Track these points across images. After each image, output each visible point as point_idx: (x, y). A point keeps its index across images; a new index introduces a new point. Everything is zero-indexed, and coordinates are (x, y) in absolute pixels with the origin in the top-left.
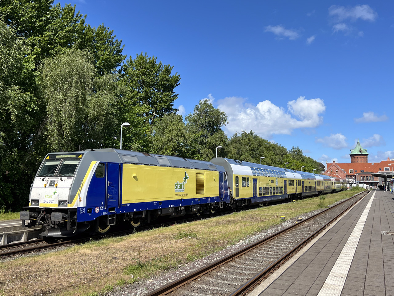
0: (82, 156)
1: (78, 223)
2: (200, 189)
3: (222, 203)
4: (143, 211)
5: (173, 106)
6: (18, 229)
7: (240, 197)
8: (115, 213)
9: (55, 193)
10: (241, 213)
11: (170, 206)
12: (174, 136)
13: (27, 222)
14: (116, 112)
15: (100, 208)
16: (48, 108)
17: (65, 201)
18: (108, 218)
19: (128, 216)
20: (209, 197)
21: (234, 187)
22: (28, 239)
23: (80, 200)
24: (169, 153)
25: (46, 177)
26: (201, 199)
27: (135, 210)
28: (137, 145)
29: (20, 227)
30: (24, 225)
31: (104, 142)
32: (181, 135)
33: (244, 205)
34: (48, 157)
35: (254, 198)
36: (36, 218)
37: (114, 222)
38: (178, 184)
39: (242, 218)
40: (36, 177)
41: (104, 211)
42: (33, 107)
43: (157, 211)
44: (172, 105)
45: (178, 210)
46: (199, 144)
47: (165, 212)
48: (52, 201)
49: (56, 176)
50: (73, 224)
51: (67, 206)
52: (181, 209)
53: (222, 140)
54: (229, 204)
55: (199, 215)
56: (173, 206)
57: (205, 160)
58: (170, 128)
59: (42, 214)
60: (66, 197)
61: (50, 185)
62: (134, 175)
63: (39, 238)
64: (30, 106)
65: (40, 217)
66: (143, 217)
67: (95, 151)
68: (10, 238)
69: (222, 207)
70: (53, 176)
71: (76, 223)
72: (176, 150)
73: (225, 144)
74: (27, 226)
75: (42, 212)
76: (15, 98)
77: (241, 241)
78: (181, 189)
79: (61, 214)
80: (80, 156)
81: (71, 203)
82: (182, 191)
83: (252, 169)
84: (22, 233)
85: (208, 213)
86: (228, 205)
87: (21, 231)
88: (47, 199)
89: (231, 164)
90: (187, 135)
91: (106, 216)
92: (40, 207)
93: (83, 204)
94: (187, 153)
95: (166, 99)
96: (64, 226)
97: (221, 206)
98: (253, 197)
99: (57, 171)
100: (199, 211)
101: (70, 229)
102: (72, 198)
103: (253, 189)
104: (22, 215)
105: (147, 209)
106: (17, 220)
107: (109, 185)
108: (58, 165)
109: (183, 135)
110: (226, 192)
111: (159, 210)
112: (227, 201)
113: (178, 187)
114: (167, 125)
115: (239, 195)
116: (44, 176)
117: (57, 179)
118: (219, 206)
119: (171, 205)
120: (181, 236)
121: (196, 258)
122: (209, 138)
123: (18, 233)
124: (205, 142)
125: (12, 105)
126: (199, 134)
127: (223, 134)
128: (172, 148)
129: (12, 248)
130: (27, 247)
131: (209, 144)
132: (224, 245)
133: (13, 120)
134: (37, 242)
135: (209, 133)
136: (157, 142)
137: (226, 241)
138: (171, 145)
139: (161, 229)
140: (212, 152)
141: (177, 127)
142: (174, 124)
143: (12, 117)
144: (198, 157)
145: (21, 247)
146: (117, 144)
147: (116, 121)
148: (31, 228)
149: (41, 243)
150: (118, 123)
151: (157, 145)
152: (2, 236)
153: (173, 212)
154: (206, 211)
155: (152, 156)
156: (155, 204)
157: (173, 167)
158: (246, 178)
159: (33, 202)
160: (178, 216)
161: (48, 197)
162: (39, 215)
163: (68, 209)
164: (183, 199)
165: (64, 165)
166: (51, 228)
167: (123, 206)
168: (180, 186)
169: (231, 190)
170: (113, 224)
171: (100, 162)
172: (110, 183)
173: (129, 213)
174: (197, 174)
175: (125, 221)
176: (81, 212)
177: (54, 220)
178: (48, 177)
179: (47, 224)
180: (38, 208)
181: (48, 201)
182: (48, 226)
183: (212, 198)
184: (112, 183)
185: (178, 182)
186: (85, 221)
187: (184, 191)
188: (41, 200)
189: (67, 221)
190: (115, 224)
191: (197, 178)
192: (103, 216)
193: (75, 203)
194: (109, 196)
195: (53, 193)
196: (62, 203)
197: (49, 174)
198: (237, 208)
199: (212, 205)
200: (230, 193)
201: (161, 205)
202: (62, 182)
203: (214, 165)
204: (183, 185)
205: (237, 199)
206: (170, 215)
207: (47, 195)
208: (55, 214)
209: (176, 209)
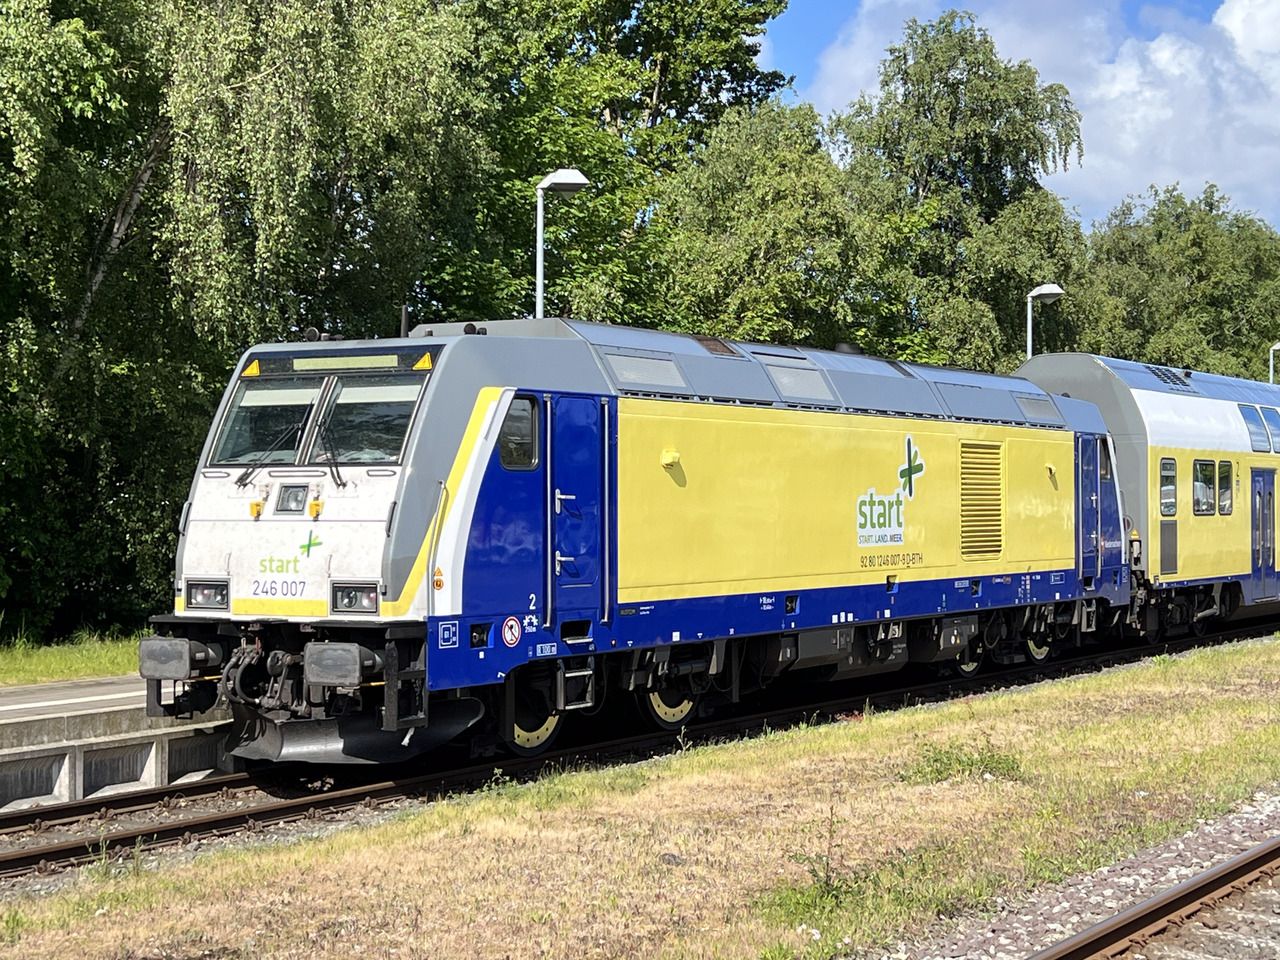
0: (434, 360)
1: (432, 696)
3: (1089, 604)
4: (711, 643)
5: (756, 53)
6: (124, 727)
7: (1188, 571)
8: (592, 648)
9: (309, 546)
11: (835, 619)
12: (788, 230)
13: (169, 692)
14: (482, 110)
15: (522, 623)
16: (176, 101)
17: (368, 588)
18: (559, 674)
19: (646, 667)
20: (1025, 575)
21: (1154, 515)
22: (172, 777)
23: (438, 585)
24: (760, 332)
25: (255, 466)
26: (986, 581)
27: (676, 636)
28: (599, 290)
29: (134, 717)
30: (157, 707)
31: (429, 277)
32: (826, 228)
33: (1204, 618)
34: (255, 364)
35: (1259, 578)
36: (216, 670)
37: (588, 696)
38: (872, 503)
39: (1211, 684)
40: (200, 468)
41: (542, 636)
42: (100, 101)
43: (773, 641)
44: (753, 51)
45: (875, 641)
46: (916, 274)
47: (812, 649)
48: (300, 587)
49: (310, 464)
50: (408, 700)
51: (376, 612)
52: (886, 636)
53: (1050, 250)
54: (1124, 609)
55: (969, 667)
56: (850, 617)
58: (762, 185)
59: (247, 653)
60: (367, 567)
61: (282, 508)
62: (667, 458)
63: (217, 771)
64: (85, 95)
65: (236, 666)
66: (713, 670)
67: (483, 332)
68: (102, 766)
69: (1089, 626)
70: (292, 465)
71: (420, 695)
72: (796, 312)
73: (1068, 267)
74: (170, 710)
75: (243, 641)
76: (28, 54)
77: (1259, 796)
78: (888, 531)
79: (354, 648)
80: (424, 363)
81: (396, 598)
82: (893, 538)
83: (1248, 414)
84: (145, 745)
85: (1019, 659)
86: (1122, 618)
87: (138, 734)
88: (269, 577)
89: (1133, 391)
90: (861, 224)
91: (550, 663)
92: (234, 618)
93: (449, 602)
94: (858, 325)
95: (725, 17)
96: (360, 709)
97: (1083, 620)
98: (1248, 570)
99: (310, 433)
100: (970, 651)
102: (398, 570)
103: (1255, 527)
104: (152, 655)
105: (732, 631)
107: (558, 510)
108: (312, 406)
109: (838, 228)
110: (1109, 545)
111: (783, 635)
112: (1117, 595)
113: (875, 521)
114: (744, 168)
115: (1180, 563)
117: (319, 481)
118: (1075, 621)
119: (843, 614)
121: (1065, 869)
122: (971, 236)
123: (129, 743)
124: (948, 257)
125: (17, 90)
126: (922, 216)
127: (1053, 214)
128: (776, 300)
129: (122, 817)
130: (186, 811)
131: (970, 272)
132: (1179, 813)
133: (25, 168)
134: (225, 789)
135: (976, 209)
136: (690, 266)
137: (1185, 797)
138: (772, 284)
139: (802, 733)
140: (991, 315)
141: (803, 181)
142: (784, 166)
143: (17, 157)
144: (917, 348)
145: (157, 809)
146: (502, 286)
147: (486, 159)
148: (191, 718)
149: (240, 793)
150: (498, 169)
151: (693, 288)
152: (59, 756)
153: (850, 650)
154: (1005, 648)
155: (744, 353)
156: (765, 608)
157: (847, 409)
158: (1213, 465)
159: (194, 591)
160: (875, 669)
161: (274, 568)
162: (230, 658)
163: (386, 623)
164: (897, 581)
165: (338, 405)
166: (293, 720)
167: (622, 612)
168: (881, 515)
169: (1135, 532)
170: (582, 706)
171: (519, 390)
172: (563, 497)
173: (653, 650)
174: (963, 446)
175: (631, 689)
176: (445, 640)
177: (321, 680)
178: (266, 465)
179: (279, 698)
180: (228, 622)
181: (278, 587)
182: (281, 709)
183: (1038, 577)
184: (573, 497)
185: (873, 490)
186: (458, 685)
187: (900, 543)
188: (238, 584)
189: (383, 686)
190: (589, 705)
191: (967, 469)
192: (536, 661)
193: (412, 598)
194: (560, 561)
195: (302, 547)
196: (349, 597)
197: (271, 450)
198: (1166, 631)
199: (1042, 618)
200: (1131, 553)
201: (793, 610)
202: (341, 494)
203: (1048, 398)
204: (895, 507)
205: (1168, 584)
206: (836, 665)
207: (268, 558)
208: (325, 650)
209: (865, 637)
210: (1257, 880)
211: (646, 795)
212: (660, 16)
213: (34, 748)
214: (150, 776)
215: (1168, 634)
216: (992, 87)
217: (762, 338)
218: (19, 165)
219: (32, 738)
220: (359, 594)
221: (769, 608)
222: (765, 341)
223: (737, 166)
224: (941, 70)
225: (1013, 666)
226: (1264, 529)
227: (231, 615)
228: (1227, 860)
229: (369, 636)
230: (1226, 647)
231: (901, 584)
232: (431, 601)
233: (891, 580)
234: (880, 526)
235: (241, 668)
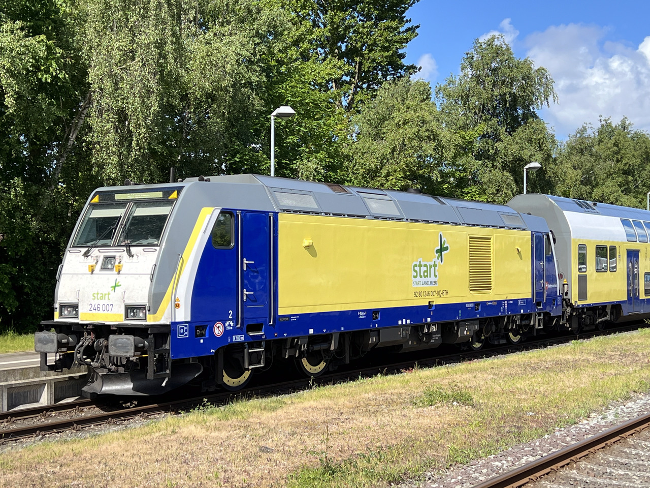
0: (178, 194)
1: (174, 362)
2: (480, 279)
3: (539, 315)
4: (331, 335)
5: (403, 58)
6: (31, 376)
7: (592, 299)
8: (264, 337)
9: (115, 286)
10: (594, 343)
11: (400, 322)
12: (409, 138)
13: (52, 359)
14: (257, 81)
16: (93, 75)
17: (141, 308)
18: (246, 350)
19: (294, 346)
20: (504, 301)
21: (575, 273)
22: (56, 400)
23: (177, 306)
24: (395, 185)
25: (92, 247)
26: (483, 304)
27: (311, 331)
28: (312, 166)
29: (36, 371)
30: (45, 367)
31: (230, 160)
32: (428, 137)
33: (602, 322)
34: (97, 197)
35: (631, 304)
36: (73, 348)
37: (262, 361)
38: (420, 266)
39: (596, 354)
40: (68, 248)
41: (235, 331)
42: (54, 74)
43: (366, 334)
44: (402, 56)
45: (423, 333)
46: (476, 159)
47: (387, 337)
48: (111, 307)
49: (118, 246)
50: (161, 364)
51: (145, 320)
52: (429, 330)
53: (540, 147)
54: (559, 318)
55: (477, 345)
56: (408, 321)
57: (493, 202)
58: (398, 117)
59: (87, 340)
60: (142, 298)
61: (104, 268)
62: (306, 243)
64: (47, 71)
65: (82, 346)
66: (332, 348)
67: (209, 180)
68: (17, 395)
69: (539, 325)
70: (110, 246)
71: (168, 361)
72: (414, 176)
73: (549, 156)
74: (51, 368)
75: (85, 334)
76: (12, 50)
77: (593, 415)
78: (429, 279)
79: (131, 338)
80: (174, 195)
81: (155, 313)
82: (432, 283)
83: (625, 223)
84: (41, 385)
85: (503, 342)
86: (558, 321)
87: (38, 379)
88: (96, 302)
89: (564, 212)
90: (445, 134)
91: (241, 344)
92: (81, 322)
93: (183, 315)
94: (443, 182)
95: (387, 41)
96: (139, 368)
97: (536, 322)
98: (625, 299)
99: (119, 231)
100: (477, 336)
101: (154, 376)
102: (157, 298)
103: (628, 278)
104: (40, 341)
105: (342, 329)
106: (27, 354)
107: (245, 268)
108: (121, 217)
109: (433, 137)
110: (550, 286)
111: (371, 331)
112: (555, 311)
113: (422, 274)
114: (391, 109)
115: (588, 295)
116: (89, 244)
117: (120, 253)
118: (532, 324)
119: (404, 320)
120: (432, 398)
121: (471, 456)
122: (502, 141)
123: (33, 384)
124: (491, 151)
125: (6, 68)
126: (476, 131)
127: (541, 130)
128: (404, 170)
129: (19, 422)
130: (56, 418)
131: (501, 158)
132: (546, 425)
133: (9, 106)
134: (77, 407)
135: (504, 129)
136: (363, 155)
137: (553, 415)
138: (402, 163)
139: (379, 379)
140: (512, 178)
141: (417, 115)
142: (408, 108)
143: (6, 100)
144: (474, 193)
145: (40, 417)
146: (263, 163)
147: (258, 104)
148: (62, 372)
149: (86, 409)
150: (264, 109)
151: (365, 165)
153: (408, 337)
154: (496, 336)
155: (352, 192)
156: (361, 317)
157: (407, 219)
158: (607, 248)
159: (63, 309)
160: (423, 347)
161: (99, 298)
162: (80, 342)
163: (148, 325)
164: (434, 304)
165: (134, 218)
166: (110, 373)
167: (281, 319)
168: (427, 271)
169: (565, 280)
170: (258, 366)
171: (223, 209)
172: (247, 262)
173: (298, 338)
174: (470, 238)
175: (286, 357)
176: (181, 334)
177: (116, 354)
178: (98, 247)
179: (100, 362)
180: (78, 324)
181: (101, 307)
182: (101, 367)
183: (512, 302)
184: (253, 262)
185: (420, 259)
186: (191, 356)
187: (436, 285)
188: (82, 305)
189: (147, 357)
190: (262, 365)
191: (472, 249)
192: (233, 344)
193: (164, 312)
194: (246, 294)
195: (112, 287)
196: (134, 312)
197: (100, 240)
198: (583, 328)
199: (514, 322)
200: (564, 290)
201: (377, 318)
202: (131, 261)
203: (518, 215)
204: (433, 268)
205: (583, 305)
206: (401, 346)
207: (96, 293)
208: (118, 339)
209: (418, 331)
211: (280, 412)
212: (356, 41)
214: (45, 400)
215: (584, 329)
216: (512, 71)
217: (396, 189)
218: (7, 104)
220: (138, 311)
221: (363, 317)
222: (397, 190)
223: (388, 109)
224: (487, 64)
225: (500, 345)
226: (634, 279)
227: (81, 320)
228: (555, 451)
230: (612, 336)
231: (436, 305)
232: (173, 314)
233: (431, 303)
234: (425, 277)
235: (83, 347)
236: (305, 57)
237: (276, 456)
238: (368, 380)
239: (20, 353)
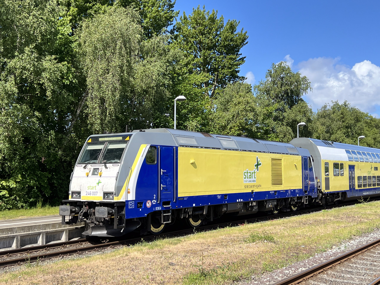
0: (130, 138)
1: (127, 220)
2: (277, 179)
3: (306, 197)
4: (204, 207)
5: (238, 73)
6: (57, 227)
7: (332, 190)
8: (171, 208)
9: (99, 183)
10: (333, 211)
11: (238, 201)
12: (241, 110)
13: (67, 219)
14: (168, 84)
15: (152, 202)
16: (89, 80)
17: (111, 193)
18: (162, 214)
19: (186, 212)
20: (289, 190)
21: (323, 177)
22: (69, 239)
23: (129, 192)
24: (234, 133)
25: (88, 164)
26: (279, 191)
27: (194, 205)
28: (194, 124)
29: (60, 225)
30: (64, 222)
31: (154, 121)
32: (250, 110)
33: (337, 200)
34: (90, 139)
35: (351, 192)
36: (78, 213)
37: (170, 220)
38: (247, 173)
39: (334, 217)
40: (76, 164)
41: (157, 205)
42: (71, 80)
43: (221, 206)
44: (238, 72)
45: (249, 206)
46: (274, 121)
47: (231, 208)
48: (96, 193)
49: (100, 163)
50: (120, 221)
51: (113, 199)
52: (252, 205)
53: (305, 115)
54: (316, 198)
55: (276, 212)
56: (242, 200)
57: (282, 141)
58: (235, 100)
59: (85, 209)
60: (111, 189)
61: (93, 174)
62: (192, 162)
63: (82, 238)
64: (67, 79)
65: (82, 212)
66: (204, 213)
67: (144, 131)
68: (50, 237)
69: (306, 202)
70: (96, 163)
71: (124, 220)
72: (243, 129)
73: (309, 119)
74: (67, 223)
75: (84, 206)
76: (50, 69)
77: (334, 247)
78: (251, 179)
79: (106, 208)
80: (128, 139)
81: (118, 196)
82: (253, 181)
83: (348, 152)
84: (62, 231)
85: (289, 210)
86: (315, 200)
87: (61, 229)
88: (89, 191)
89: (318, 146)
90: (258, 109)
91: (160, 211)
92: (82, 201)
93: (132, 197)
94: (258, 132)
95: (230, 64)
96: (110, 223)
97: (305, 201)
98: (349, 189)
99: (101, 156)
100: (276, 207)
101: (117, 227)
102: (119, 189)
103: (350, 179)
104: (62, 210)
105: (209, 204)
106: (55, 216)
107: (162, 174)
108: (102, 149)
109: (253, 110)
110: (311, 183)
111: (224, 205)
112: (314, 195)
113: (248, 177)
114: (231, 97)
115: (330, 187)
116: (86, 162)
117: (101, 167)
118: (303, 201)
119: (240, 200)
120: (254, 238)
121: (274, 268)
122: (286, 112)
123: (58, 231)
124: (281, 117)
125: (47, 78)
126: (274, 107)
127: (305, 107)
128: (238, 126)
129: (51, 250)
130: (69, 248)
131: (286, 120)
132: (310, 252)
133: (48, 96)
134: (79, 242)
135: (287, 106)
136: (219, 119)
137: (314, 247)
138: (238, 123)
139: (227, 229)
140: (291, 130)
141: (245, 99)
142: (240, 96)
143: (47, 93)
144: (273, 137)
145: (61, 247)
146: (171, 123)
147: (168, 94)
149: (84, 243)
150: (171, 97)
151: (220, 124)
152: (39, 234)
153: (242, 208)
154: (285, 208)
155: (214, 137)
156: (218, 198)
157: (241, 150)
158: (339, 164)
159: (73, 194)
160: (249, 213)
161: (91, 189)
162: (81, 210)
163: (114, 202)
164: (254, 191)
165: (108, 149)
166: (96, 226)
167: (179, 199)
168: (250, 175)
169: (319, 180)
170: (168, 222)
171: (151, 145)
172: (163, 171)
173: (188, 208)
174: (272, 159)
175: (182, 218)
176: (130, 206)
177: (99, 216)
178: (91, 164)
179: (91, 220)
180: (80, 201)
181: (91, 193)
182: (91, 223)
183: (292, 191)
184: (166, 171)
185: (247, 170)
186: (135, 217)
187: (255, 182)
188: (83, 192)
189: (114, 218)
190: (170, 222)
191: (273, 165)
192: (156, 211)
193: (122, 196)
194: (162, 187)
195: (97, 183)
196: (107, 195)
197: (91, 160)
198: (328, 203)
199: (294, 200)
200: (318, 185)
201: (226, 198)
202: (106, 171)
203: (295, 148)
204: (254, 174)
205: (327, 192)
206: (238, 212)
207: (89, 186)
208: (100, 209)
209: (246, 205)
210: (322, 272)
211: (179, 245)
212: (216, 65)
213: (32, 232)
214: (64, 239)
216: (290, 79)
217: (235, 135)
218: (47, 95)
219: (32, 230)
220: (110, 195)
221: (220, 198)
223: (230, 96)
224: (279, 75)
225: (287, 212)
226: (352, 180)
227: (81, 200)
228: (316, 265)
229: (110, 205)
230: (342, 207)
231: (255, 192)
232: (127, 196)
233: (253, 191)
234: (250, 178)
235: (83, 213)
236: (191, 72)
237: (177, 267)
238: (222, 229)
239: (51, 216)
